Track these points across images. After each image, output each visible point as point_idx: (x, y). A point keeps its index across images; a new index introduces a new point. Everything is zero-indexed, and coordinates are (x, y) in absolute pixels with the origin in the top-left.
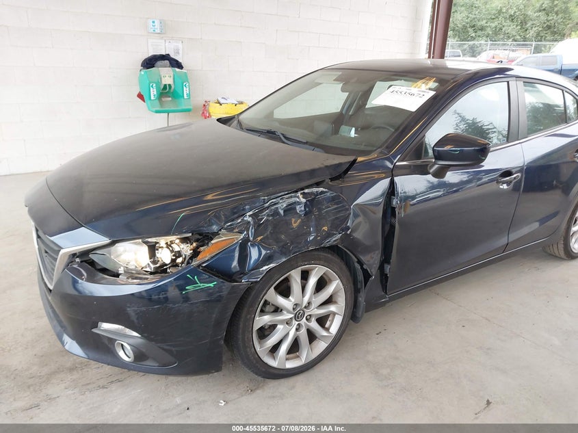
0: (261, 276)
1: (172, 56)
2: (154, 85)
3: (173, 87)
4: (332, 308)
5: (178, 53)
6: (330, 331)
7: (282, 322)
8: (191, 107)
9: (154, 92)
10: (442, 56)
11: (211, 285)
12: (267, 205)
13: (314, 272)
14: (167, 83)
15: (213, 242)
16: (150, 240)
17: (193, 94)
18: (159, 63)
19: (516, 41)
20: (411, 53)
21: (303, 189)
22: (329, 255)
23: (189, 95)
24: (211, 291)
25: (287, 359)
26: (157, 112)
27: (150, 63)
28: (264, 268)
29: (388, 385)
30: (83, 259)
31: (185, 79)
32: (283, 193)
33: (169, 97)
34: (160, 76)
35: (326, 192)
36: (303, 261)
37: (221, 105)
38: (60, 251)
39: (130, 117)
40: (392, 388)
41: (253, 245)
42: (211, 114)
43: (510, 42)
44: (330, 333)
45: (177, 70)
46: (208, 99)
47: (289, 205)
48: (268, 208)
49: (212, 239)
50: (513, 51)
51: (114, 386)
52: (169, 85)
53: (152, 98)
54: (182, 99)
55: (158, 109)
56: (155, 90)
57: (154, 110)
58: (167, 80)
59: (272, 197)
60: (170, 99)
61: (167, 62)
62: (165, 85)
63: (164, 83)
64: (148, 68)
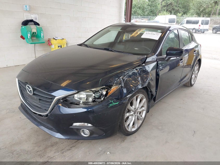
0: (128, 99)
1: (34, 20)
2: (29, 32)
3: (36, 33)
4: (143, 108)
5: (37, 19)
6: (142, 116)
7: (131, 115)
8: (45, 41)
9: (29, 35)
10: (130, 21)
11: (117, 103)
12: (126, 74)
13: (139, 97)
14: (34, 31)
15: (112, 88)
16: (92, 90)
17: (45, 36)
18: (30, 23)
19: (141, 16)
20: (119, 20)
21: (136, 67)
22: (143, 90)
23: (43, 36)
24: (117, 105)
25: (132, 128)
26: (31, 43)
27: (26, 23)
28: (128, 96)
29: (164, 132)
30: (64, 100)
31: (41, 30)
32: (130, 69)
33: (35, 37)
34: (31, 28)
35: (142, 68)
36: (137, 93)
37: (56, 40)
38: (55, 98)
39: (18, 46)
40: (165, 132)
41: (124, 88)
42: (52, 44)
43: (139, 16)
44: (142, 117)
45: (38, 26)
46: (49, 38)
47: (133, 73)
48: (126, 75)
49: (111, 88)
50: (142, 19)
51: (73, 149)
52: (35, 32)
53: (29, 38)
54: (41, 38)
55: (32, 42)
56: (30, 34)
57: (30, 42)
58: (34, 30)
59: (127, 71)
60: (35, 38)
61: (33, 23)
62: (33, 32)
63: (33, 31)
64: (25, 25)
